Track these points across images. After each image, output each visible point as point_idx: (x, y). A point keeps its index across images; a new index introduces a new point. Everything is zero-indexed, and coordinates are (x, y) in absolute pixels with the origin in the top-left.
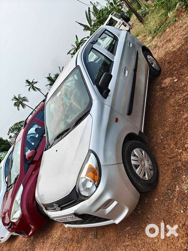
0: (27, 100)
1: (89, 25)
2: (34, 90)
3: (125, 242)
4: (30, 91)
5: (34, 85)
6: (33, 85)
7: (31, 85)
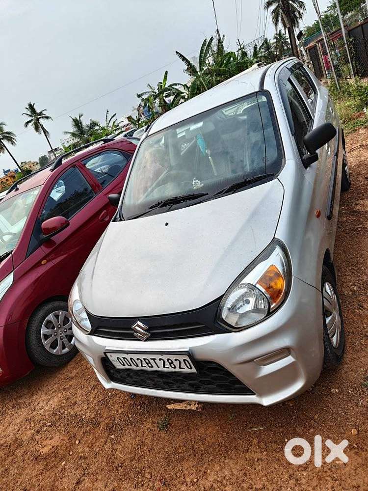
0: (14, 141)
1: (197, 66)
2: (37, 129)
3: (248, 452)
4: (27, 126)
5: (41, 121)
6: (38, 119)
7: (36, 117)
